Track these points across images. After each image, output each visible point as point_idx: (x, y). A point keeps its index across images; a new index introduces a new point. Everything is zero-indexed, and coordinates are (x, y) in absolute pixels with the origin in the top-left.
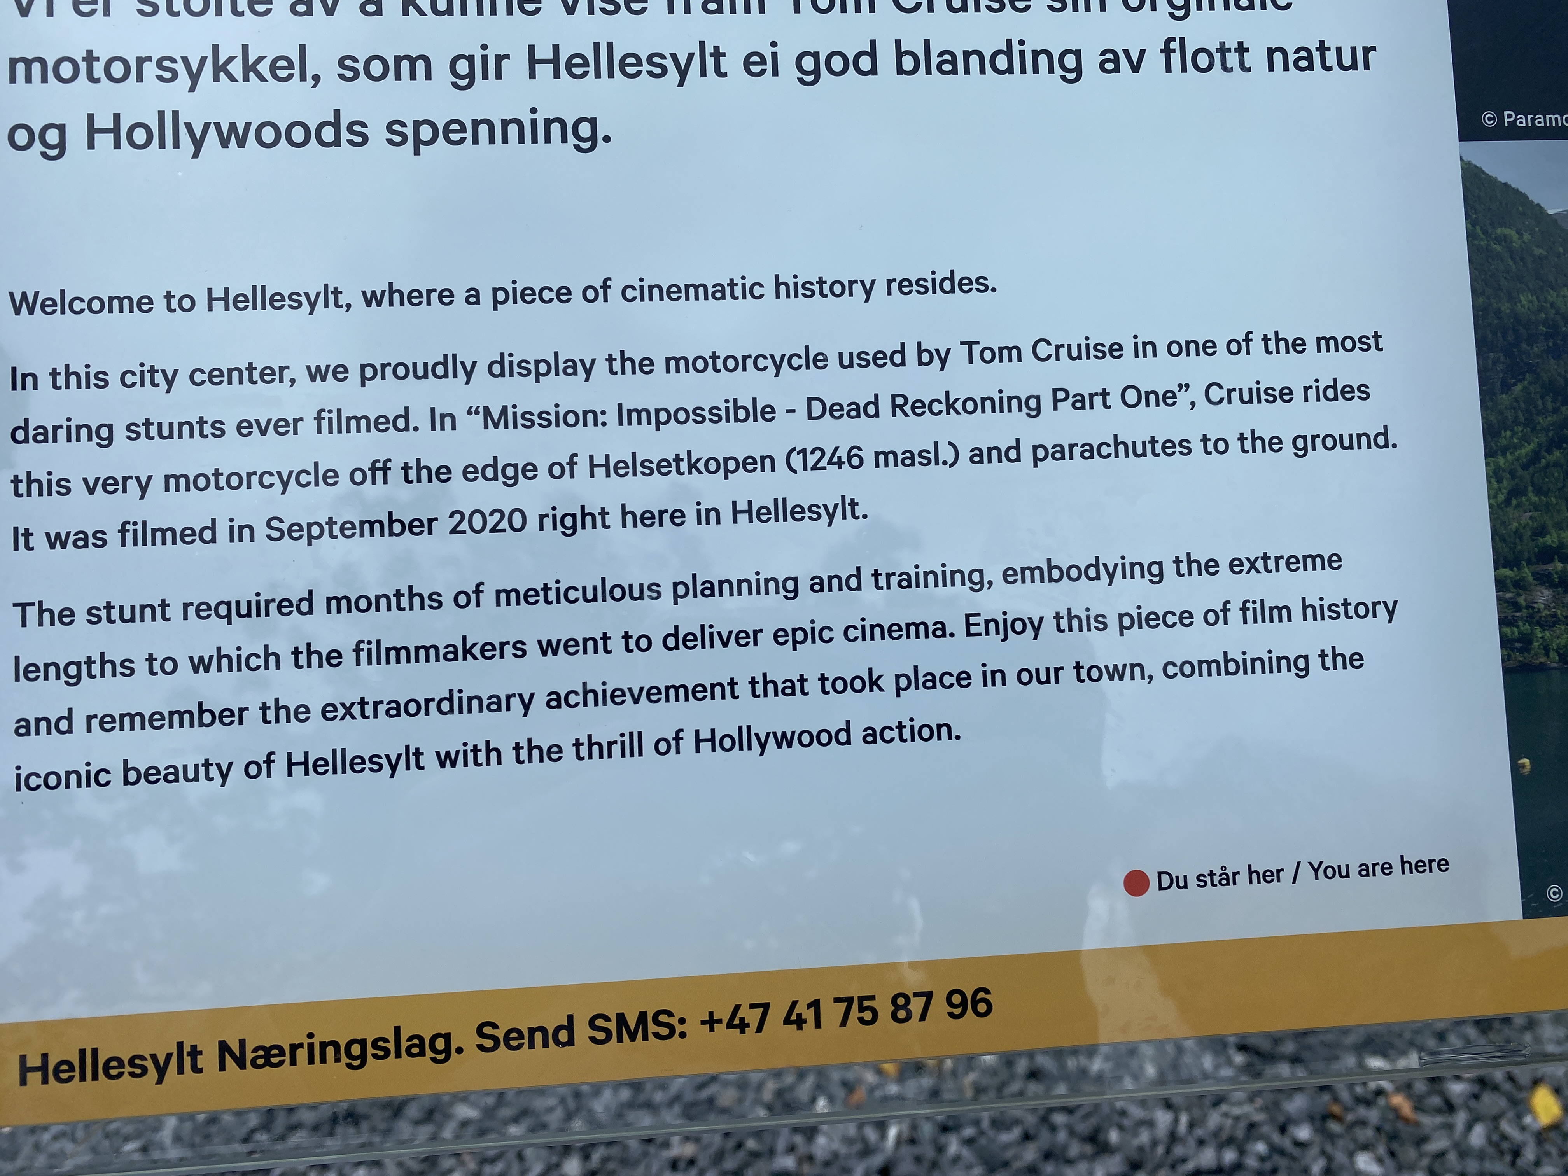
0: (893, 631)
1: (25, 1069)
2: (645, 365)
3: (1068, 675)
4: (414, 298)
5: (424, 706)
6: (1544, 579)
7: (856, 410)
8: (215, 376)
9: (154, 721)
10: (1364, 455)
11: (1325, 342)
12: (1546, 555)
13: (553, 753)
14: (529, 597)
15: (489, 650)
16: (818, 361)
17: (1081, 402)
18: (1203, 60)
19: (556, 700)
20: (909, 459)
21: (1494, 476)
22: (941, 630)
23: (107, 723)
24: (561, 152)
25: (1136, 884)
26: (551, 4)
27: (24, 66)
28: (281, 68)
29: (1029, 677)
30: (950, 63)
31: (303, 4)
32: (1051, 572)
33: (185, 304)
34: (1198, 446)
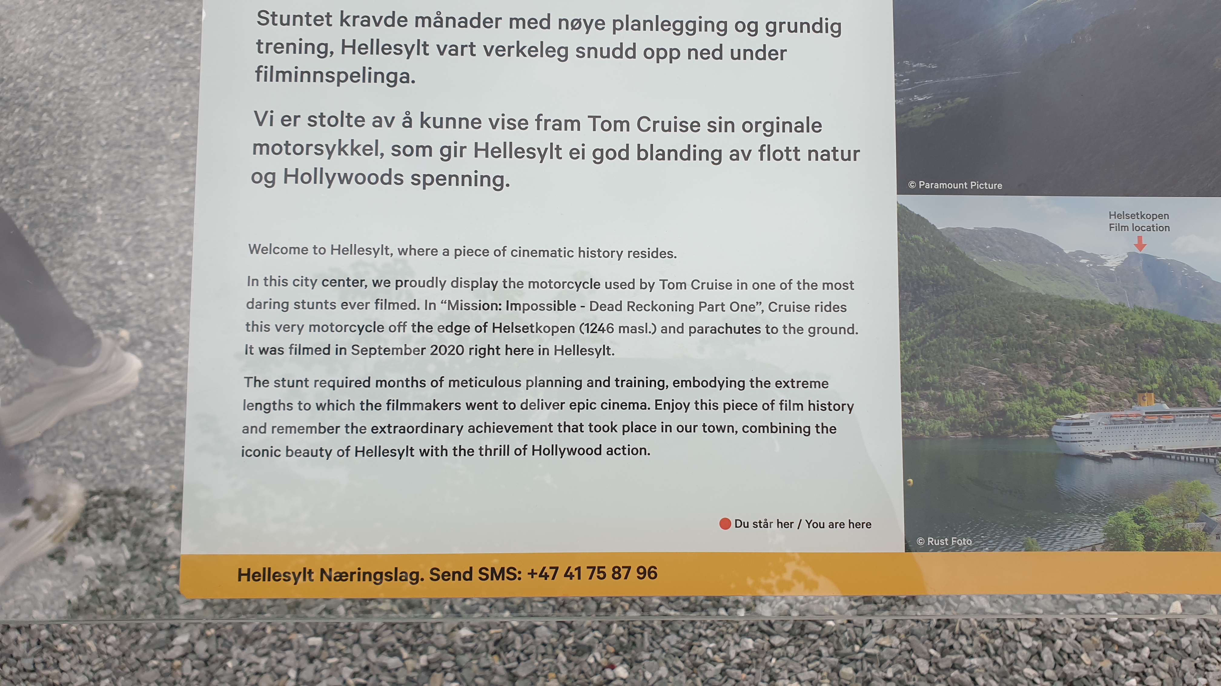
0: (623, 406)
1: (240, 575)
2: (519, 284)
3: (700, 429)
4: (420, 252)
5: (415, 429)
6: (924, 397)
7: (611, 308)
8: (332, 283)
9: (300, 430)
10: (843, 337)
11: (827, 285)
12: (927, 386)
13: (471, 452)
14: (464, 383)
15: (445, 406)
16: (596, 285)
17: (712, 308)
18: (778, 155)
19: (472, 429)
20: (634, 330)
21: (904, 349)
22: (644, 406)
23: (280, 430)
24: (487, 190)
25: (725, 524)
26: (486, 124)
27: (259, 147)
28: (367, 150)
29: (682, 429)
30: (662, 155)
31: (378, 122)
32: (694, 383)
33: (321, 251)
34: (763, 330)
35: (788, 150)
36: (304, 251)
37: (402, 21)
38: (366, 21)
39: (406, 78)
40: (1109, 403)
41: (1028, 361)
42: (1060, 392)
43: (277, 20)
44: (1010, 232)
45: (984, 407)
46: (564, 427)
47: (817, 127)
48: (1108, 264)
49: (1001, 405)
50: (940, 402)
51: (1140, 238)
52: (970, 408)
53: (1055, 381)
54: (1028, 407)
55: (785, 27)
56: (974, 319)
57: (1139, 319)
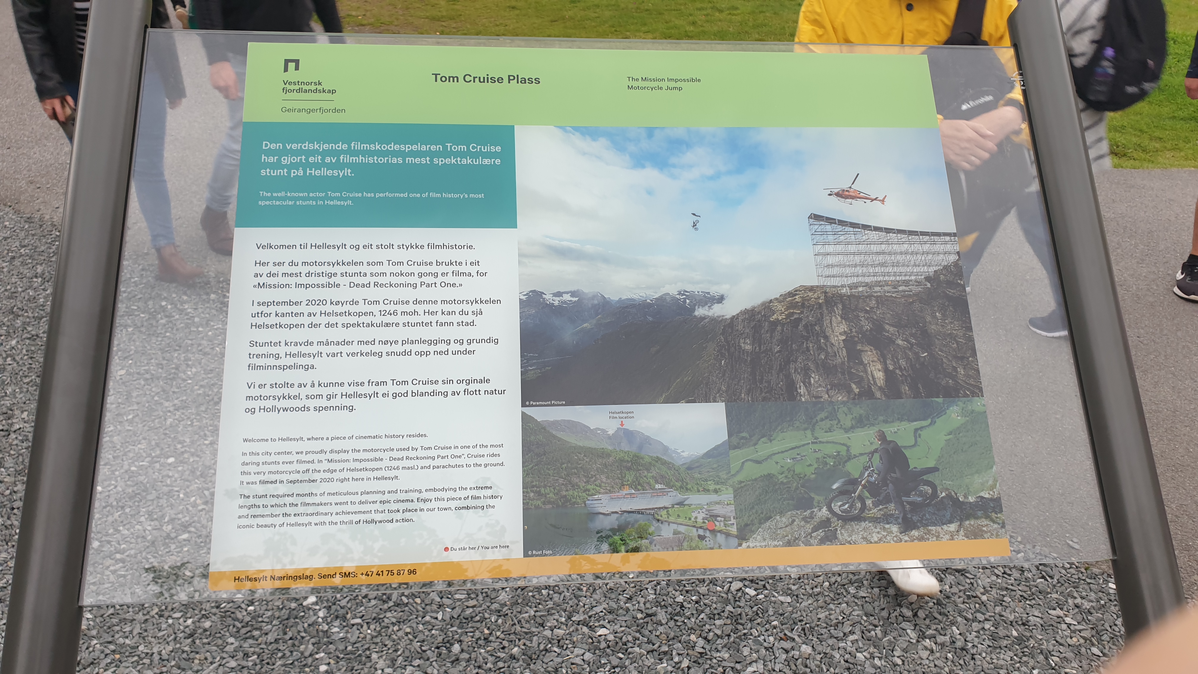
0: (403, 501)
1: (235, 579)
2: (359, 451)
3: (436, 510)
4: (316, 439)
5: (312, 514)
6: (532, 491)
7: (399, 459)
8: (279, 453)
9: (263, 516)
10: (498, 467)
11: (492, 446)
12: (533, 487)
13: (336, 523)
14: (334, 494)
15: (325, 504)
16: (392, 450)
17: (443, 458)
18: (472, 393)
19: (337, 514)
20: (409, 468)
21: (524, 471)
22: (412, 501)
23: (255, 516)
24: (346, 412)
25: (446, 549)
26: (346, 385)
27: (248, 398)
28: (295, 397)
29: (428, 510)
30: (422, 394)
31: (300, 386)
32: (435, 490)
33: (275, 440)
34: (465, 466)
35: (476, 391)
36: (267, 440)
37: (311, 344)
38: (296, 344)
39: (313, 367)
40: (610, 491)
41: (576, 474)
42: (589, 487)
43: (258, 344)
44: (569, 421)
45: (557, 494)
46: (376, 511)
47: (488, 381)
48: (609, 433)
49: (564, 493)
50: (539, 493)
51: (622, 422)
52: (551, 495)
53: (587, 482)
54: (576, 493)
55: (475, 341)
56: (553, 458)
57: (622, 455)
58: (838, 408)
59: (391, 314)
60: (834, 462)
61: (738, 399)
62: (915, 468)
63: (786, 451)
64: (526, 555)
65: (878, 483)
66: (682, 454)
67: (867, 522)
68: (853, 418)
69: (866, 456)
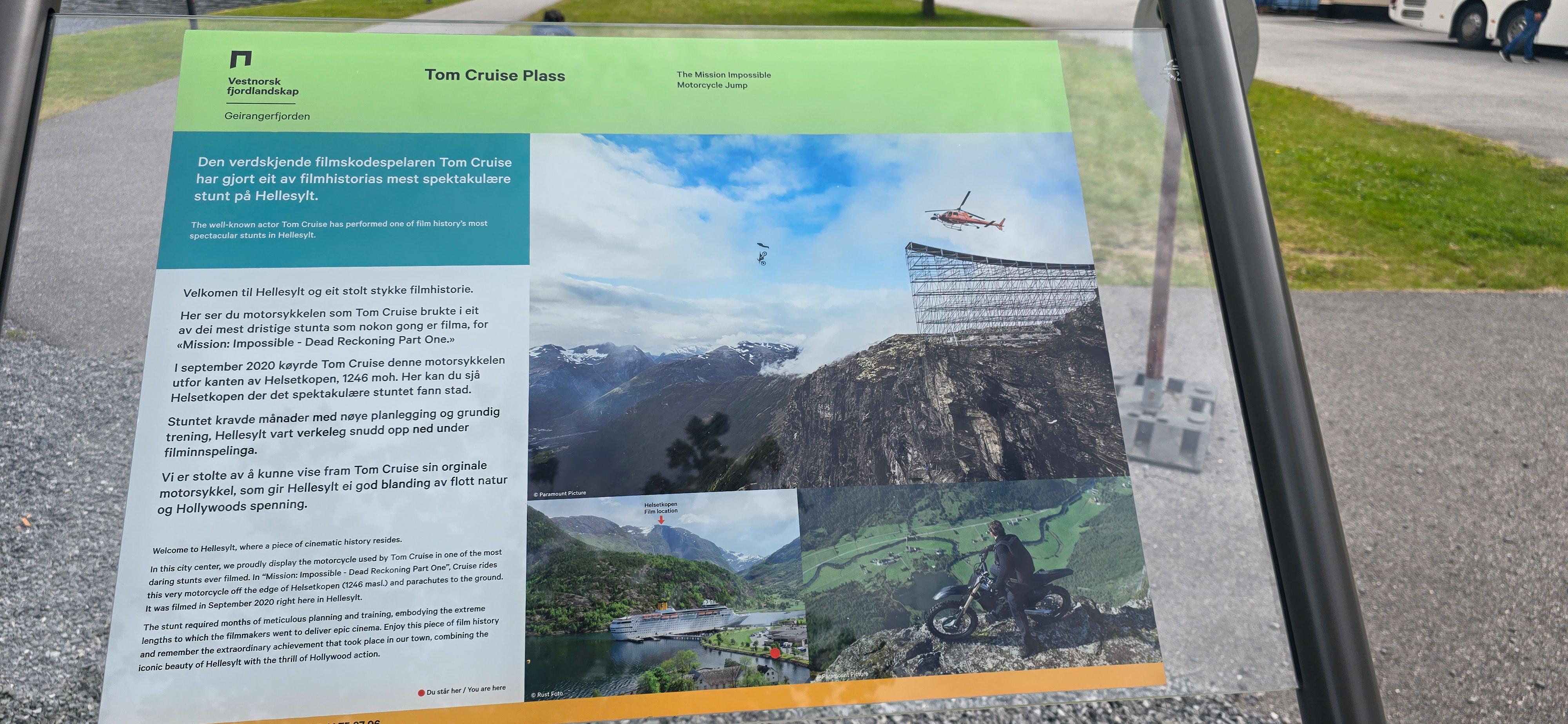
0: (365, 629)
2: (309, 562)
3: (410, 639)
4: (252, 547)
5: (242, 649)
6: (539, 613)
7: (362, 573)
8: (201, 568)
9: (175, 653)
10: (494, 581)
11: (486, 553)
12: (540, 606)
13: (274, 661)
14: (272, 621)
15: (260, 635)
16: (354, 560)
17: (420, 569)
18: (462, 482)
19: (276, 647)
20: (375, 585)
21: (528, 586)
22: (378, 628)
23: (163, 654)
24: (294, 510)
25: (421, 693)
26: (296, 474)
27: (164, 494)
28: (227, 492)
29: (399, 640)
30: (396, 485)
31: (234, 476)
32: (408, 613)
33: (196, 550)
34: (450, 580)
35: (467, 480)
36: (185, 550)
37: (252, 420)
38: (231, 421)
39: (252, 451)
40: (642, 610)
41: (598, 588)
42: (615, 605)
43: (180, 423)
44: (589, 518)
45: (572, 616)
46: (328, 643)
47: (484, 466)
48: (643, 532)
49: (581, 614)
50: (548, 615)
51: (661, 517)
52: (564, 617)
53: (613, 599)
54: (597, 615)
55: (468, 413)
56: (568, 567)
57: (660, 561)
58: (943, 493)
59: (359, 380)
60: (937, 565)
61: (814, 483)
62: (1041, 570)
63: (876, 551)
64: (528, 698)
65: (994, 591)
66: (739, 558)
67: (979, 644)
68: (961, 506)
69: (977, 555)
